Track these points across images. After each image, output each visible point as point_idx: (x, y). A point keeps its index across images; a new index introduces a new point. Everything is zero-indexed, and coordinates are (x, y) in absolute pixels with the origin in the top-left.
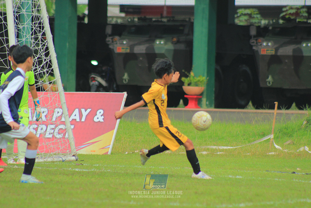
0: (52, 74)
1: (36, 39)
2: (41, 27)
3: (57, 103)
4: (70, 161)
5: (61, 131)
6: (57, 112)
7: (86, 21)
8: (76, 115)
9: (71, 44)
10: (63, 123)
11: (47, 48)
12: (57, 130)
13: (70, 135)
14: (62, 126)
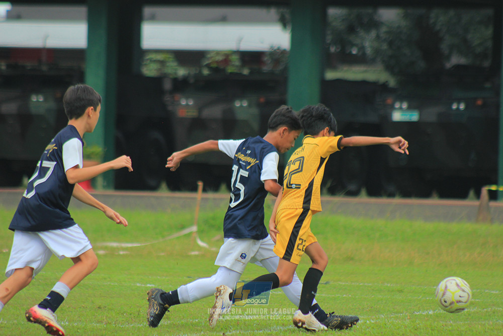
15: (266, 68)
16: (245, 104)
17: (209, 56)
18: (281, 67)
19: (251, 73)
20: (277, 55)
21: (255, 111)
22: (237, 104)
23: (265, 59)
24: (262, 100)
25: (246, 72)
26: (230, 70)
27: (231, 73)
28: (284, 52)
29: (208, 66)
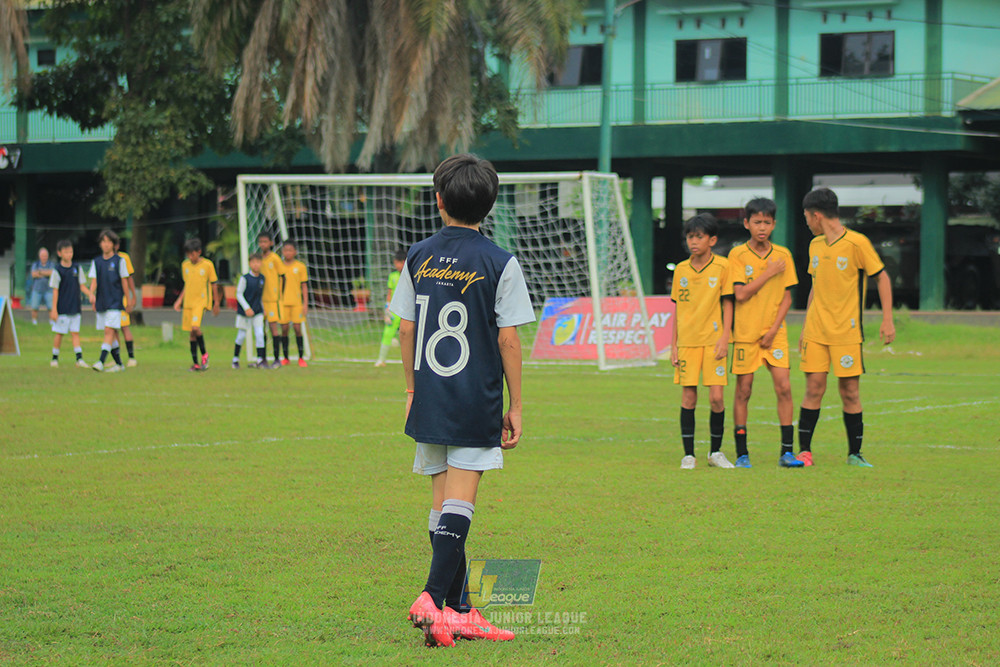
0: (631, 280)
1: (615, 244)
2: (620, 231)
3: (636, 308)
4: (651, 367)
5: (642, 337)
6: (637, 317)
7: (662, 225)
8: (655, 320)
9: (648, 249)
10: (643, 328)
11: (626, 254)
12: (636, 336)
13: (650, 340)
14: (641, 332)
15: (903, 218)
16: (889, 244)
17: (861, 211)
18: (915, 217)
19: (893, 223)
20: (913, 209)
21: (897, 249)
22: (883, 245)
23: (904, 211)
24: (902, 241)
25: (889, 221)
26: (877, 220)
27: (879, 223)
28: (917, 206)
29: (860, 218)
